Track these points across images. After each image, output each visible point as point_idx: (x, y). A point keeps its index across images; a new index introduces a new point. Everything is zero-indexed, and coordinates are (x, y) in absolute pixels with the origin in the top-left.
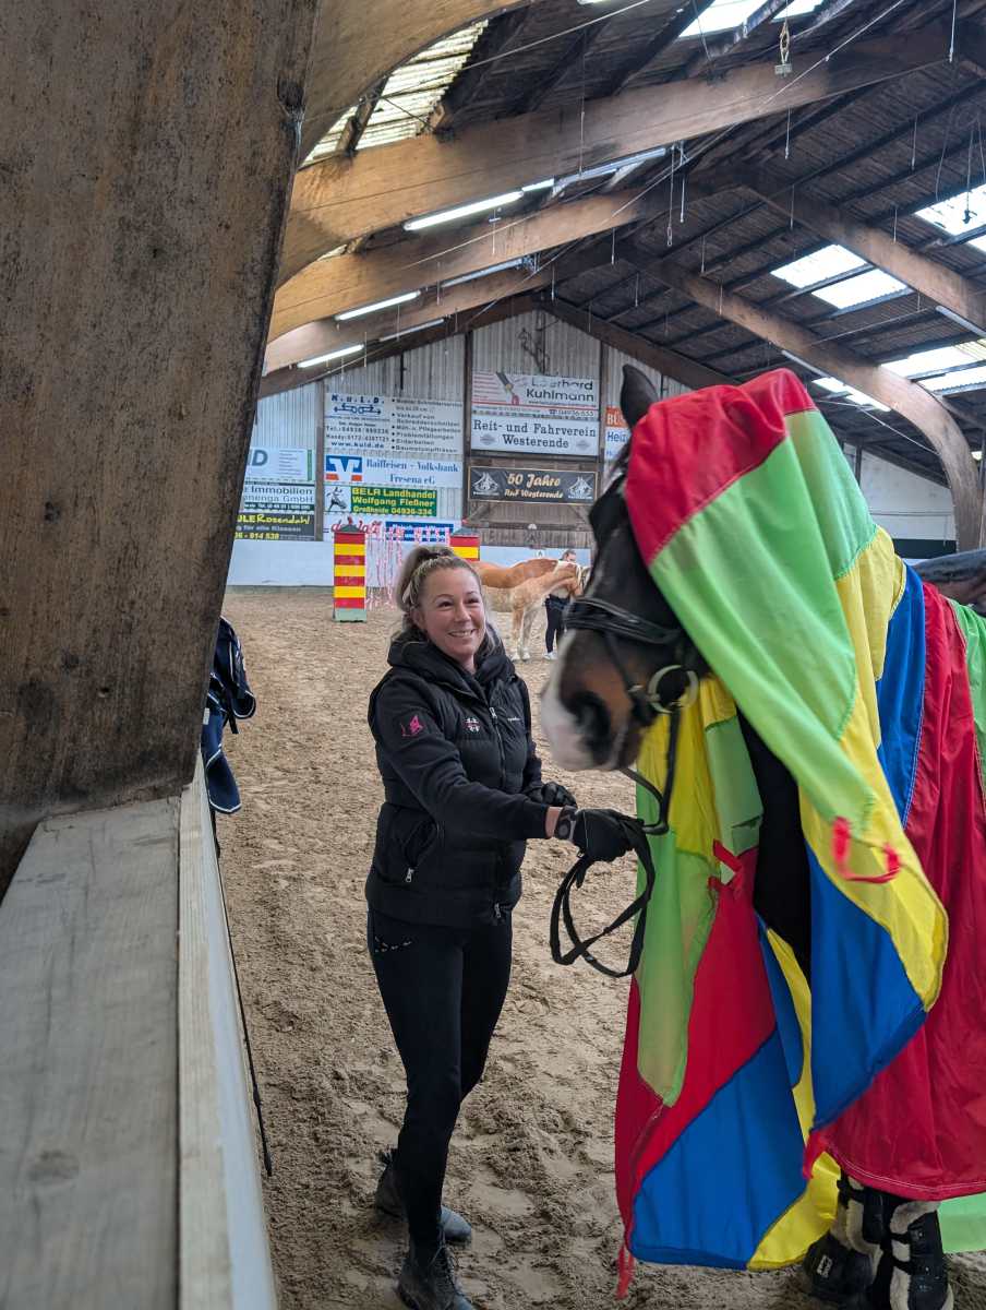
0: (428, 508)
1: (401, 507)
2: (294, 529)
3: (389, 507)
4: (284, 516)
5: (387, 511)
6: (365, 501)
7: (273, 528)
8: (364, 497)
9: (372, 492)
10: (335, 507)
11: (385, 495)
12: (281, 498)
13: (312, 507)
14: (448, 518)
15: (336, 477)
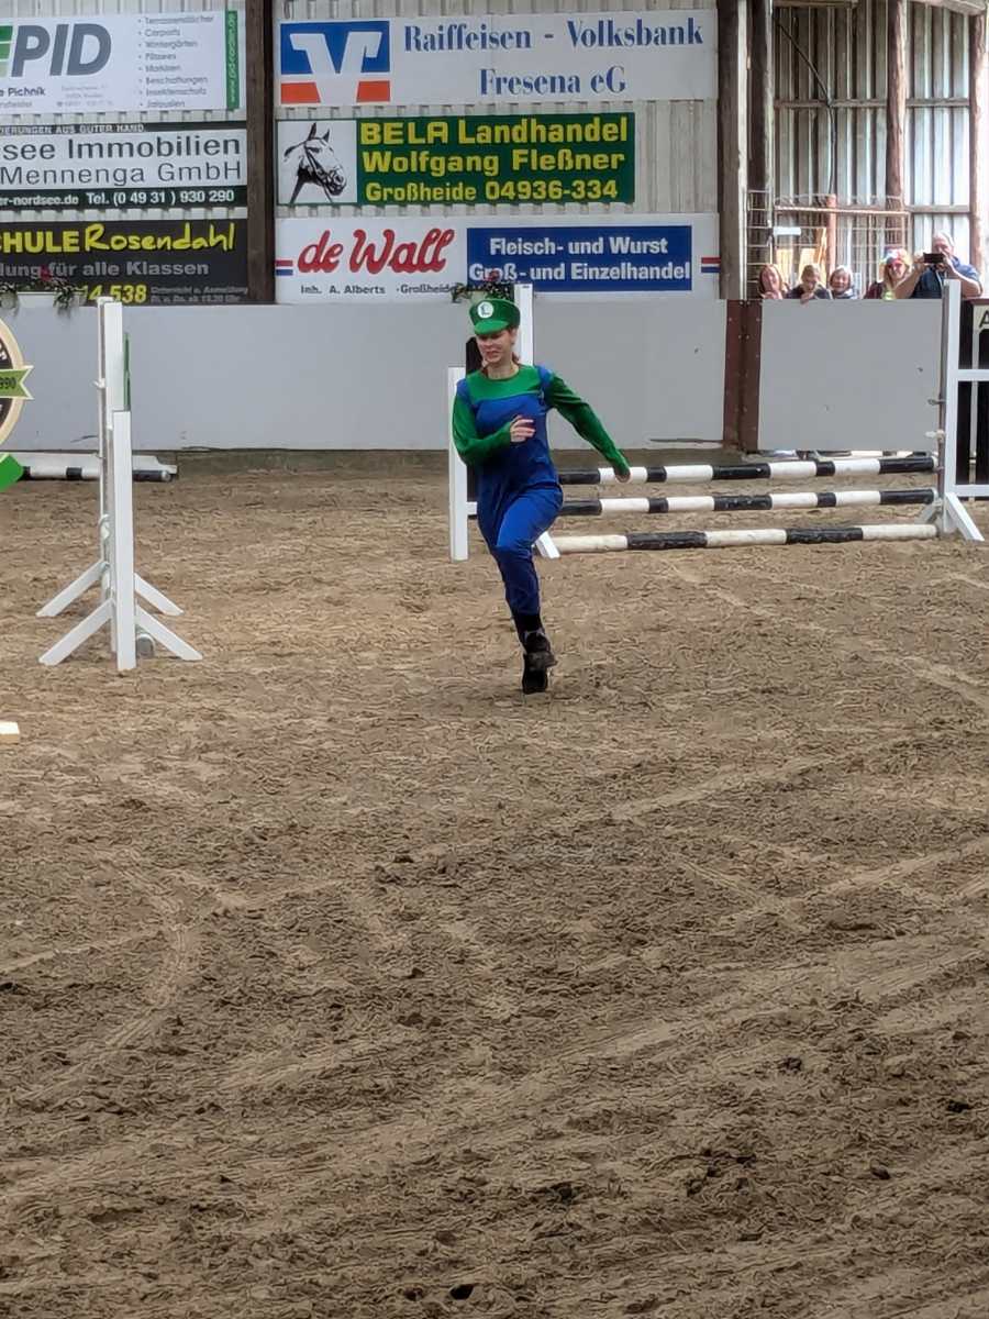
0: (604, 176)
1: (516, 177)
2: (189, 269)
3: (476, 179)
4: (158, 228)
5: (471, 191)
6: (401, 165)
7: (131, 268)
8: (397, 151)
9: (421, 132)
10: (312, 191)
11: (463, 139)
12: (150, 172)
13: (241, 196)
14: (675, 209)
15: (308, 93)
